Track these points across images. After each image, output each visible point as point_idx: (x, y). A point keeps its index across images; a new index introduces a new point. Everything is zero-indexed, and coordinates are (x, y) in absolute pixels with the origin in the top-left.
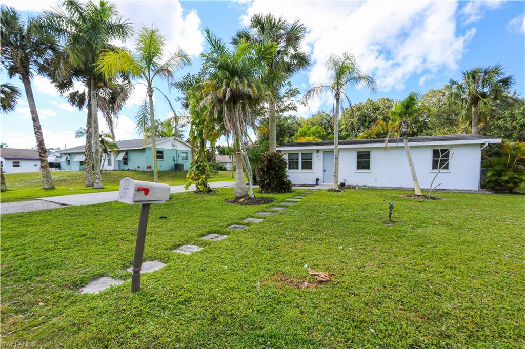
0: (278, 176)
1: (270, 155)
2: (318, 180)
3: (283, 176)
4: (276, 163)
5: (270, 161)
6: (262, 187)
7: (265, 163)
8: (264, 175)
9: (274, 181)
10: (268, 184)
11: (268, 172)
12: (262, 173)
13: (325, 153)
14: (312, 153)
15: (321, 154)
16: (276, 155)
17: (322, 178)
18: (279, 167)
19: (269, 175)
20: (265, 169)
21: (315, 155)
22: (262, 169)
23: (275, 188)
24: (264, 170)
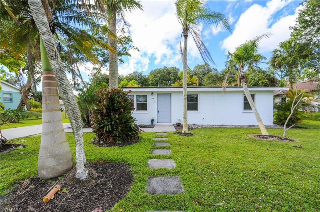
0: (123, 121)
1: (110, 91)
2: (153, 120)
3: (130, 119)
4: (120, 102)
5: (111, 99)
6: (100, 135)
7: (105, 102)
8: (103, 119)
9: (117, 128)
10: (109, 132)
11: (108, 115)
12: (99, 117)
13: (158, 95)
14: (147, 95)
15: (155, 96)
16: (119, 92)
17: (157, 119)
18: (124, 108)
19: (111, 119)
20: (105, 111)
21: (149, 97)
22: (99, 111)
23: (119, 137)
24: (103, 112)
